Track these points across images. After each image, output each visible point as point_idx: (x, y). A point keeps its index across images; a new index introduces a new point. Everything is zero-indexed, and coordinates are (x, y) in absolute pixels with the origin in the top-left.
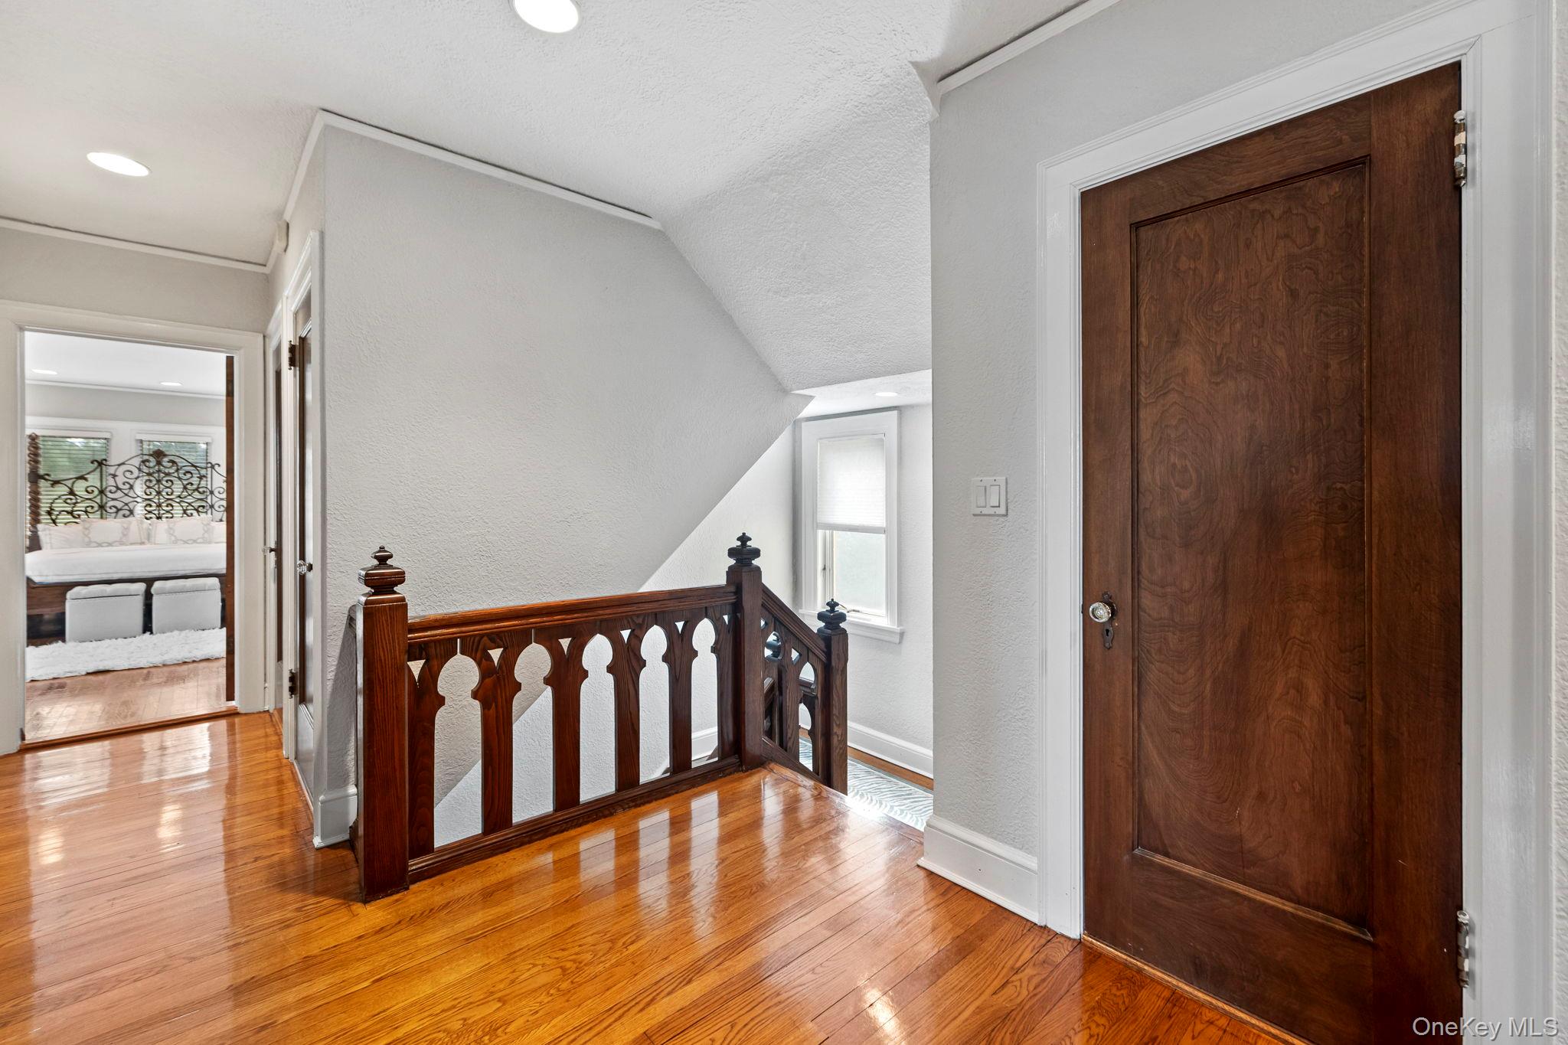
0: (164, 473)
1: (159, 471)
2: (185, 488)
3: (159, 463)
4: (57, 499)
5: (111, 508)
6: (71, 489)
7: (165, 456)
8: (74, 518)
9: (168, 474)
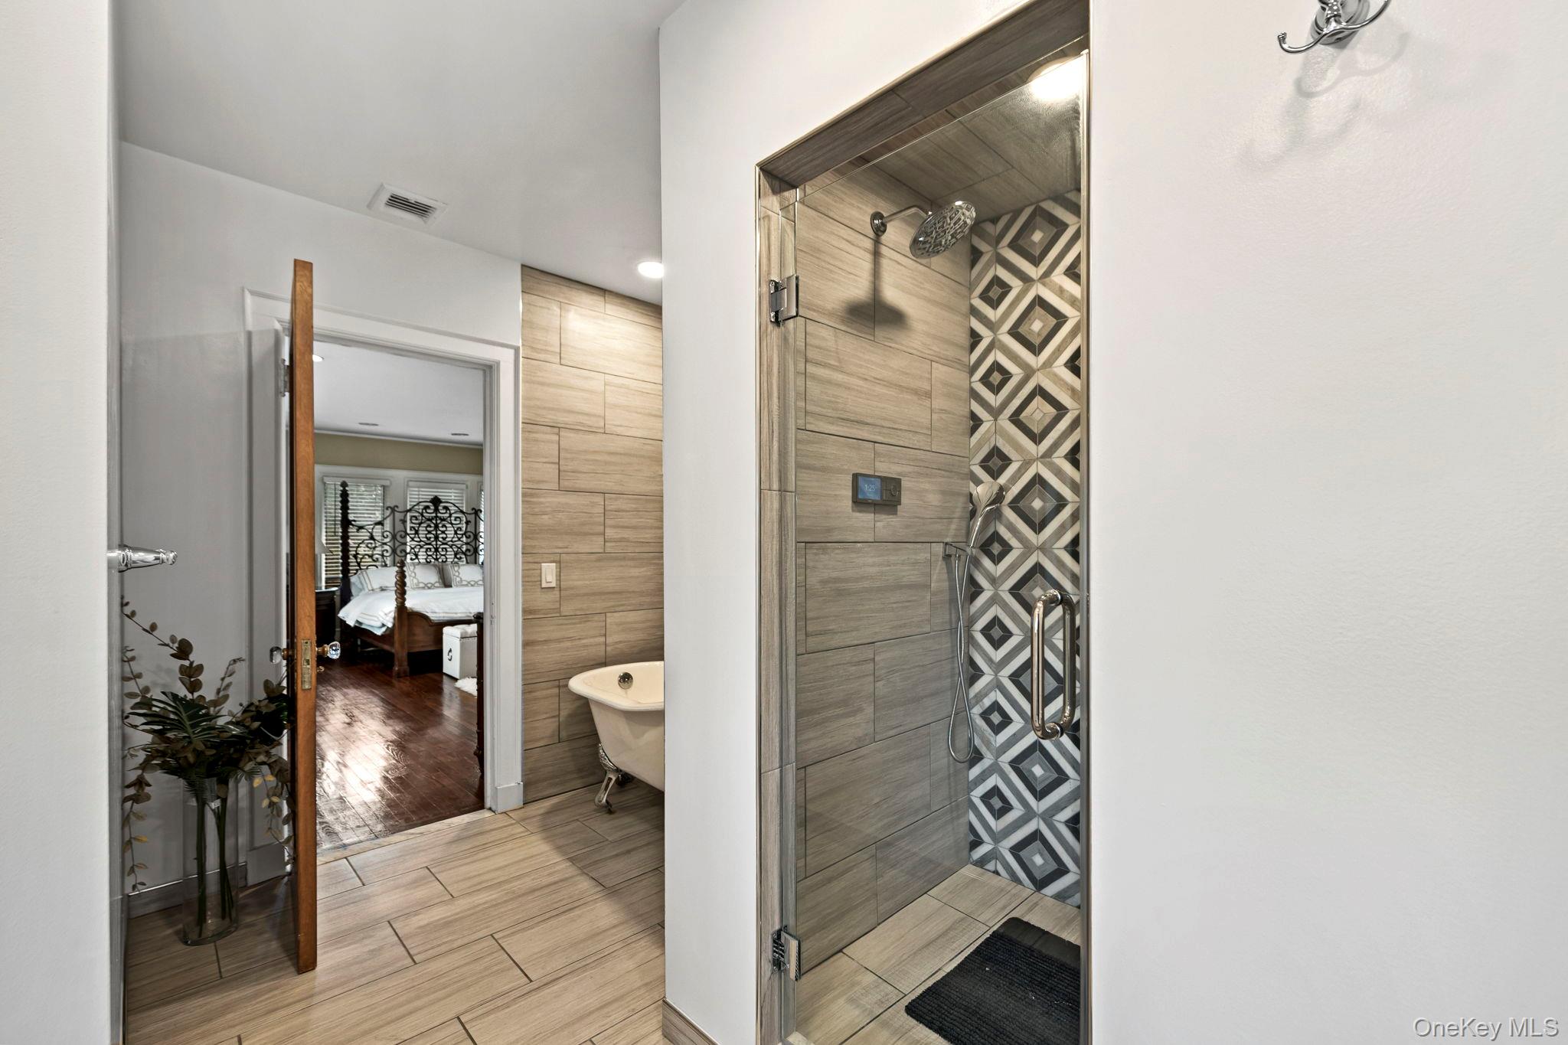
0: (440, 519)
1: (436, 517)
2: (456, 533)
3: (436, 510)
4: (361, 543)
5: (401, 552)
6: (371, 534)
7: (441, 502)
8: (374, 561)
9: (443, 520)
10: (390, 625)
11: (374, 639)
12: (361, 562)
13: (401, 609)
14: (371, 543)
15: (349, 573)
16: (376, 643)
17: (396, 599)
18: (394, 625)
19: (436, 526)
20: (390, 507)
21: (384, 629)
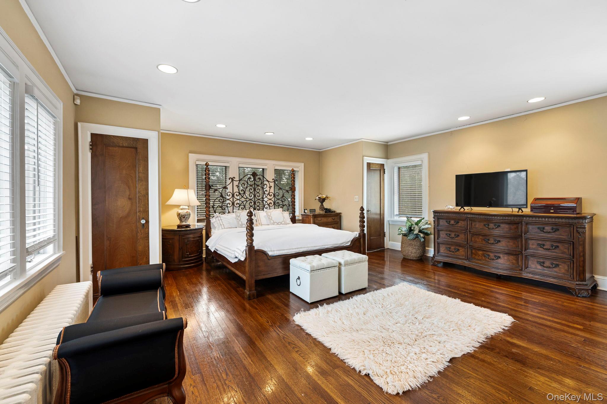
1: (255, 184)
3: (255, 180)
4: (216, 199)
5: (237, 205)
6: (221, 194)
7: (257, 175)
8: (223, 210)
9: (258, 186)
10: (243, 259)
11: (230, 265)
12: (216, 210)
13: (250, 247)
14: (221, 199)
15: (210, 216)
16: (230, 267)
17: (247, 240)
18: (246, 259)
19: (255, 190)
20: (231, 178)
21: (236, 260)
